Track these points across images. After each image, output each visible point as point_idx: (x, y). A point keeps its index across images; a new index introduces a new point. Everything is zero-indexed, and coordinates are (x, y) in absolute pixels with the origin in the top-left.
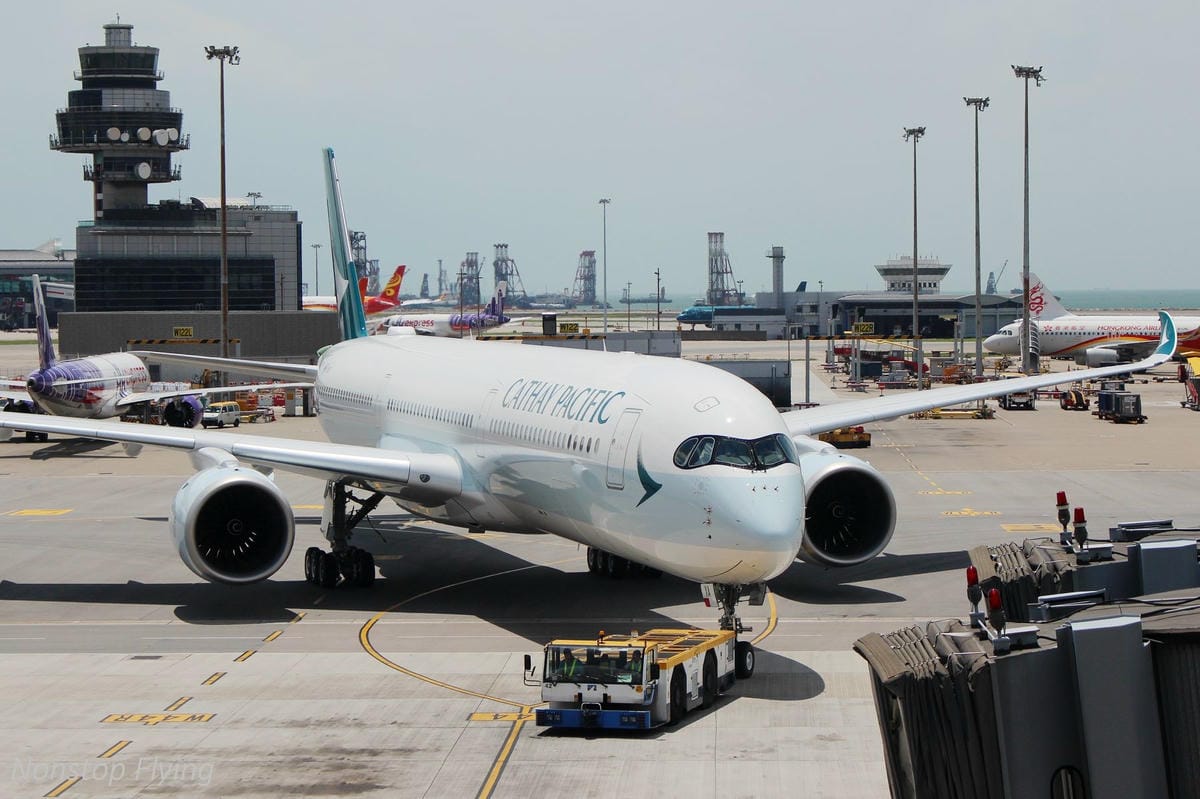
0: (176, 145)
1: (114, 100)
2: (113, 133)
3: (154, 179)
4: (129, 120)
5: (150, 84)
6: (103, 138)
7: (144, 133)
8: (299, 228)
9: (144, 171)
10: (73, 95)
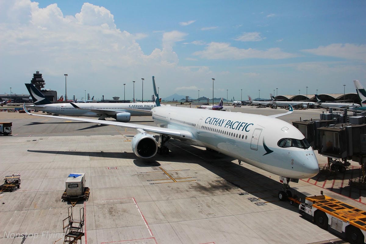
0: (44, 84)
1: (37, 79)
2: (37, 83)
3: (42, 88)
4: (39, 81)
5: (41, 78)
6: (36, 83)
7: (41, 83)
8: (57, 93)
9: (41, 87)
10: (33, 79)
